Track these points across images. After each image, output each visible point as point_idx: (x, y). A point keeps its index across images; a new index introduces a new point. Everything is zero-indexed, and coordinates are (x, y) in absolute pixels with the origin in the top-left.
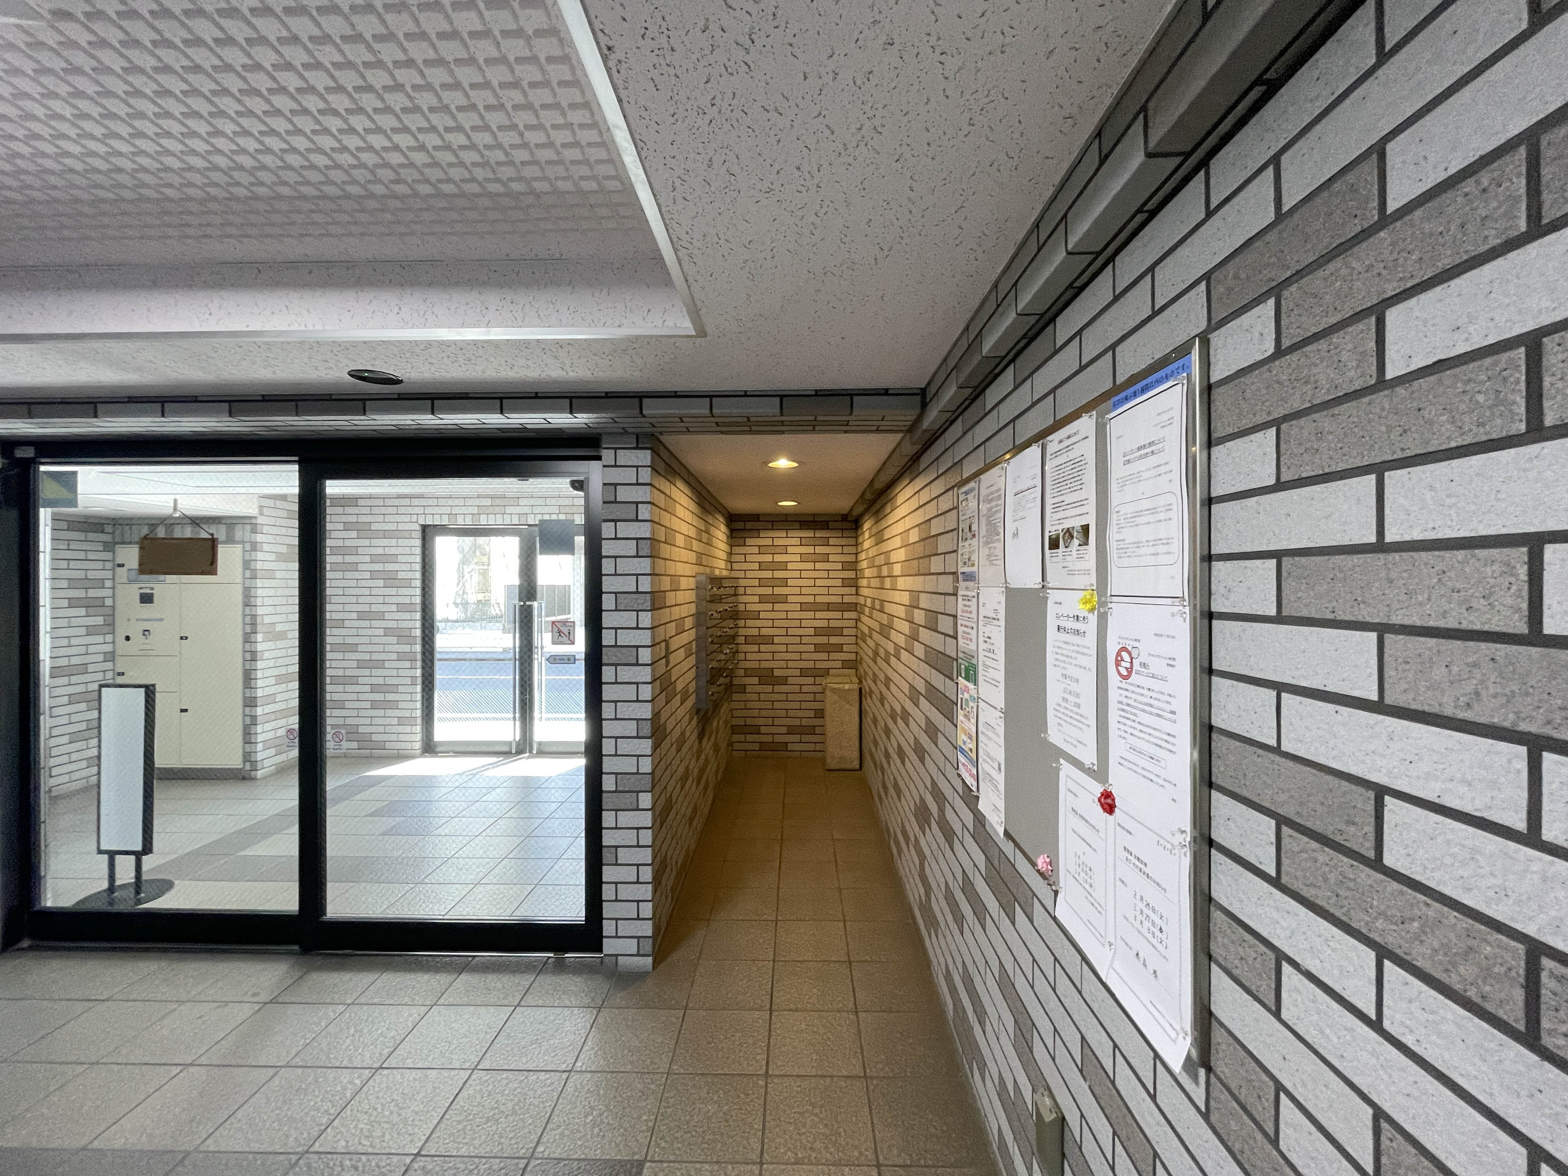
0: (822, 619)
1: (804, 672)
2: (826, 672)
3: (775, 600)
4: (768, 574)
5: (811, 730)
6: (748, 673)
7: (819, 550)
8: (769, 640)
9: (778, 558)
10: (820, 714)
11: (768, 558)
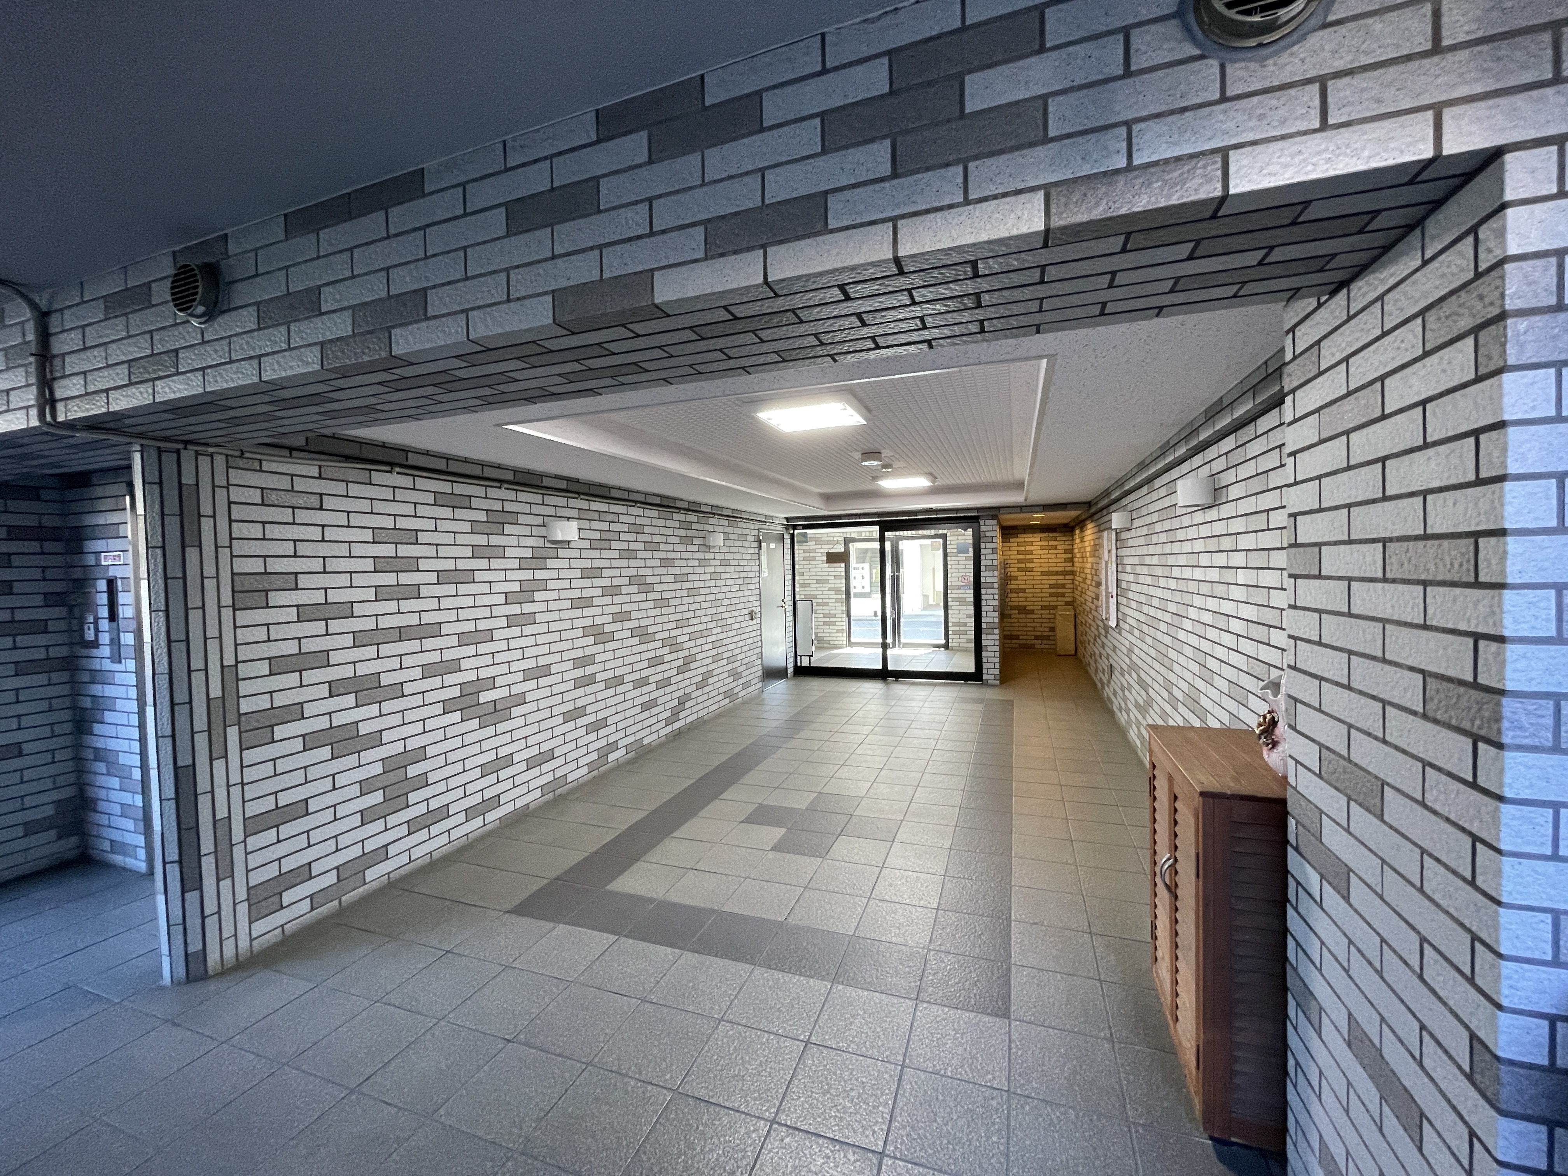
0: (1053, 579)
1: (1043, 608)
2: (1055, 607)
3: (1025, 570)
4: (1022, 557)
5: (1048, 638)
6: (1013, 608)
7: (1051, 543)
8: (1024, 591)
9: (1028, 548)
10: (1053, 629)
11: (1022, 548)
